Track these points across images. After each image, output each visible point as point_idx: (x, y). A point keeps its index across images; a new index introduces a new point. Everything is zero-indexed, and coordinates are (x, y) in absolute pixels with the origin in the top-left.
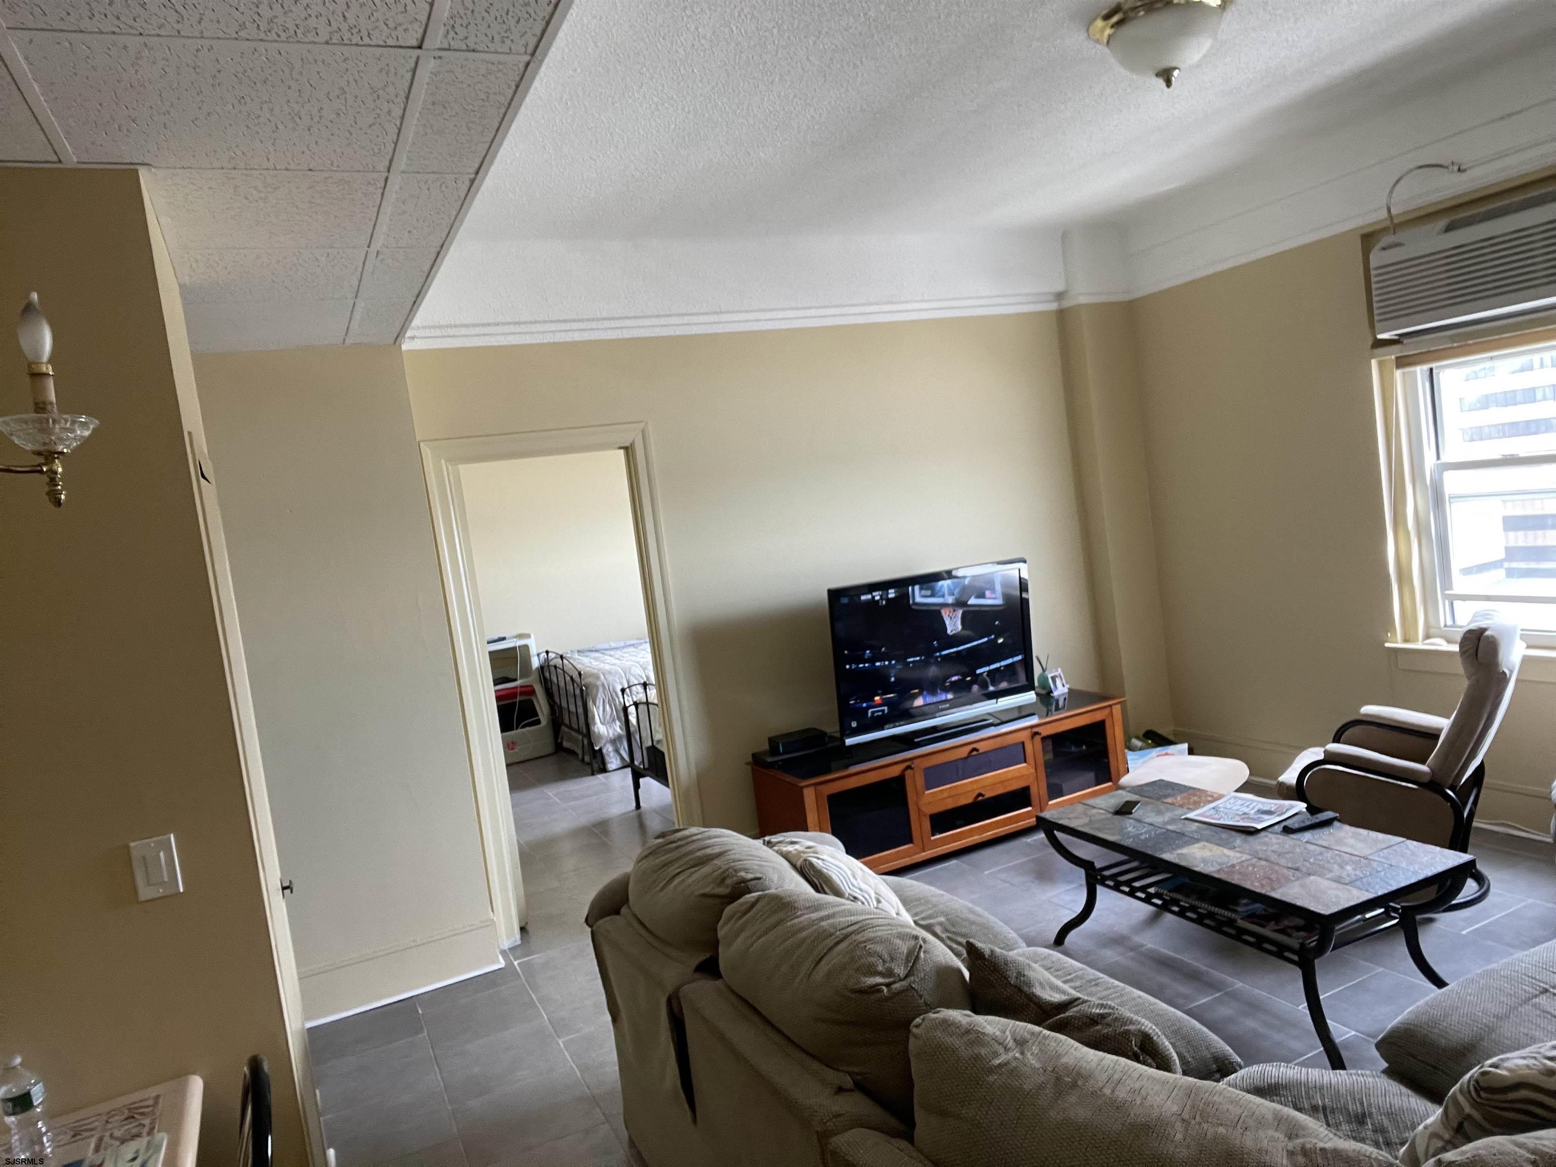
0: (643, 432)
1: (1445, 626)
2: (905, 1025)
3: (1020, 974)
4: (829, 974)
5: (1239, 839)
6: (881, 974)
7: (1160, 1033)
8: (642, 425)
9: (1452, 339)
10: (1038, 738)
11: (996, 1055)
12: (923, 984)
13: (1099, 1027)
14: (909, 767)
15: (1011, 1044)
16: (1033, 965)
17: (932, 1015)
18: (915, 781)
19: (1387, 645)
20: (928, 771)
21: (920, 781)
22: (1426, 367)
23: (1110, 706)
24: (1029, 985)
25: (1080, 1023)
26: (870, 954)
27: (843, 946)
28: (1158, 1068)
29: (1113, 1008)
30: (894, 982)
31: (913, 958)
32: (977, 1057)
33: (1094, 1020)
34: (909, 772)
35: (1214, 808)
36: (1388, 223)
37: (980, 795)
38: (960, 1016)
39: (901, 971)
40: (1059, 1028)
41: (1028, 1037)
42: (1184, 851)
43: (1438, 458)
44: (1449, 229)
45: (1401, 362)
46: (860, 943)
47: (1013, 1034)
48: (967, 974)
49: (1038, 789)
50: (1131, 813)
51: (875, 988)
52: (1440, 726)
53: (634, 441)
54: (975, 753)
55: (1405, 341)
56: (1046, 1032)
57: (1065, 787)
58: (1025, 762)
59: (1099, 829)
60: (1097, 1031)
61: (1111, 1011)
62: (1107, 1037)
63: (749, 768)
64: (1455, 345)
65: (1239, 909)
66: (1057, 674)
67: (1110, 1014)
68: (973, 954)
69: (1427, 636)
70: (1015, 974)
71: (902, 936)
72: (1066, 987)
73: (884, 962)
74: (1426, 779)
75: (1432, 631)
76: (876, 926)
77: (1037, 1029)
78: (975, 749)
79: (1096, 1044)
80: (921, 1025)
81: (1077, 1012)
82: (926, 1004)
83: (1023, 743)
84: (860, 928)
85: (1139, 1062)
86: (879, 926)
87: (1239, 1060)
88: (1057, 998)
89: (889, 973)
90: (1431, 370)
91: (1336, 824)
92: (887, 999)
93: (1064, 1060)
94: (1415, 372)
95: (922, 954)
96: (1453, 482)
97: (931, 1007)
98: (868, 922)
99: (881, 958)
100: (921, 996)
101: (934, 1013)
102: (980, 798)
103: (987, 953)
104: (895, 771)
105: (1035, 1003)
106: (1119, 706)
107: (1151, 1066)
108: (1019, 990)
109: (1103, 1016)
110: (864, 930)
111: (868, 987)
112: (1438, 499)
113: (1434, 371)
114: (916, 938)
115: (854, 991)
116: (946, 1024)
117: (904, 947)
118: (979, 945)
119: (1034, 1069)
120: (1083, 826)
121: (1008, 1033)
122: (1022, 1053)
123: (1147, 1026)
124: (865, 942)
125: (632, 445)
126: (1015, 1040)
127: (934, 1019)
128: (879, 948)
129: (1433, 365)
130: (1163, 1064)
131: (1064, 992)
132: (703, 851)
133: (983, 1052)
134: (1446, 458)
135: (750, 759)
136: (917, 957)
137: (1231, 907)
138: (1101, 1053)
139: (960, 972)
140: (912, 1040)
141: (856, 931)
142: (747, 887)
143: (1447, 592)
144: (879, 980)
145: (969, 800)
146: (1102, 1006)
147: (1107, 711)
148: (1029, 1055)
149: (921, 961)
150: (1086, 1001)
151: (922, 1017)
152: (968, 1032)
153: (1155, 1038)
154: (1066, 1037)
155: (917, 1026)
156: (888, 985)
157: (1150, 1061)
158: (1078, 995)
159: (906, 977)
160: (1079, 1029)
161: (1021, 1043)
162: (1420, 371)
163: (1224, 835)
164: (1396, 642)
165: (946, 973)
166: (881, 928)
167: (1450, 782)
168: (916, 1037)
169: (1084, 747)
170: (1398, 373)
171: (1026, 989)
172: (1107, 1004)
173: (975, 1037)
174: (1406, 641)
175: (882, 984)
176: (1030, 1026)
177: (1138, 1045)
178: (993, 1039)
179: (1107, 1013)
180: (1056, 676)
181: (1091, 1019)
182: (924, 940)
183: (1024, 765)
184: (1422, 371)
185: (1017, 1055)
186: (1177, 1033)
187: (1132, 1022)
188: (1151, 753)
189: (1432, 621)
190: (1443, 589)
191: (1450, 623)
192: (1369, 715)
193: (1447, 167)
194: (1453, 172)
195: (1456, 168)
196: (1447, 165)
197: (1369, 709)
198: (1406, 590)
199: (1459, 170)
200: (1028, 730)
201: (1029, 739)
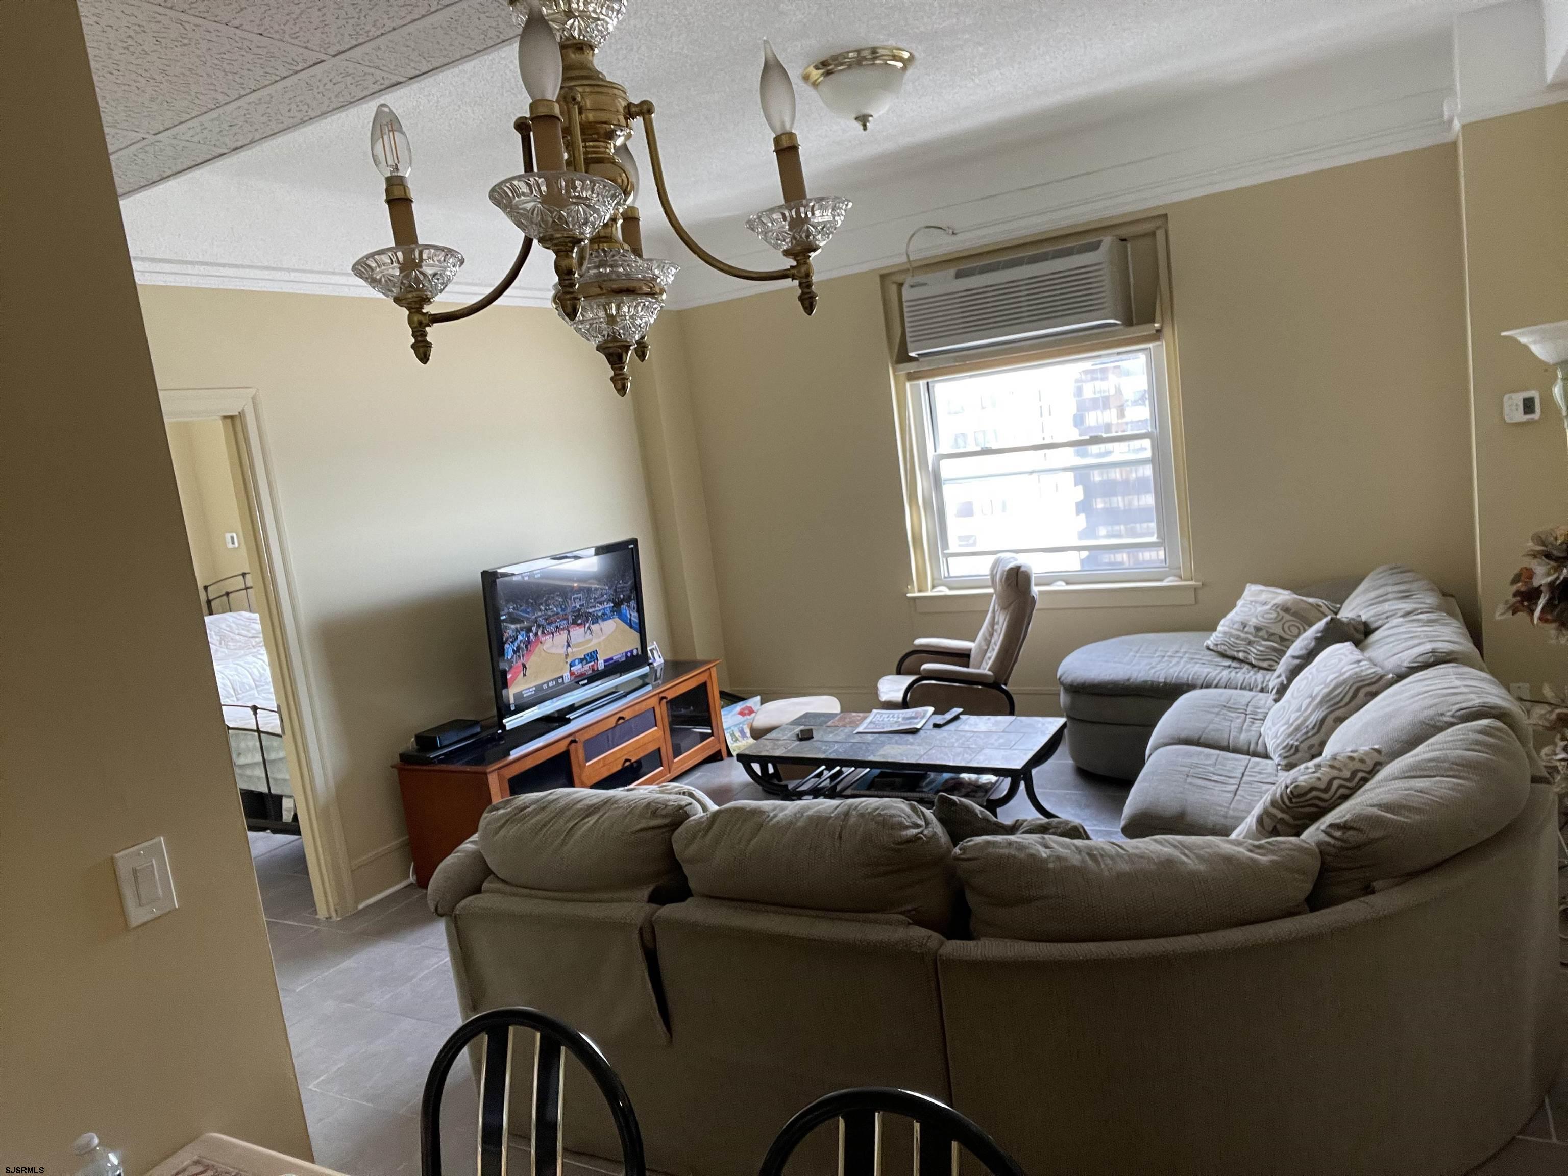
0: (254, 399)
1: (945, 578)
5: (910, 738)
8: (253, 391)
9: (956, 359)
10: (664, 701)
12: (938, 829)
14: (574, 741)
15: (1039, 844)
17: (969, 843)
18: (578, 753)
19: (908, 595)
20: (587, 743)
21: (581, 754)
22: (925, 381)
23: (709, 669)
30: (923, 831)
31: (919, 812)
34: (573, 745)
35: (871, 722)
36: (908, 266)
37: (627, 760)
39: (920, 822)
42: (882, 752)
43: (935, 451)
44: (958, 275)
45: (911, 377)
49: (667, 751)
50: (812, 737)
52: (969, 647)
53: (243, 410)
54: (621, 721)
55: (921, 360)
57: (683, 745)
58: (656, 726)
59: (799, 753)
63: (395, 771)
64: (957, 364)
65: (924, 790)
66: (654, 646)
68: (948, 804)
69: (933, 587)
73: (906, 818)
74: (991, 681)
75: (936, 582)
78: (621, 718)
80: (964, 852)
83: (654, 708)
89: (917, 825)
90: (928, 383)
91: (962, 717)
92: (927, 843)
94: (919, 384)
96: (948, 469)
99: (901, 817)
101: (966, 843)
102: (628, 764)
103: (958, 801)
104: (561, 748)
106: (714, 668)
112: (937, 482)
113: (930, 385)
116: (990, 843)
117: (906, 808)
120: (784, 753)
125: (241, 415)
126: (1037, 842)
127: (976, 844)
128: (892, 811)
129: (930, 380)
134: (942, 450)
136: (922, 812)
137: (917, 789)
143: (945, 552)
145: (619, 767)
147: (707, 674)
148: (1058, 849)
159: (927, 825)
162: (922, 383)
163: (897, 737)
164: (914, 592)
167: (1003, 682)
169: (691, 708)
170: (908, 385)
173: (1017, 845)
174: (920, 591)
178: (1029, 844)
180: (653, 649)
183: (656, 728)
184: (923, 383)
188: (735, 707)
189: (936, 576)
190: (943, 549)
191: (946, 575)
192: (921, 645)
193: (944, 230)
194: (948, 234)
195: (951, 231)
196: (943, 226)
197: (921, 641)
198: (919, 552)
199: (953, 233)
200: (657, 696)
201: (658, 704)
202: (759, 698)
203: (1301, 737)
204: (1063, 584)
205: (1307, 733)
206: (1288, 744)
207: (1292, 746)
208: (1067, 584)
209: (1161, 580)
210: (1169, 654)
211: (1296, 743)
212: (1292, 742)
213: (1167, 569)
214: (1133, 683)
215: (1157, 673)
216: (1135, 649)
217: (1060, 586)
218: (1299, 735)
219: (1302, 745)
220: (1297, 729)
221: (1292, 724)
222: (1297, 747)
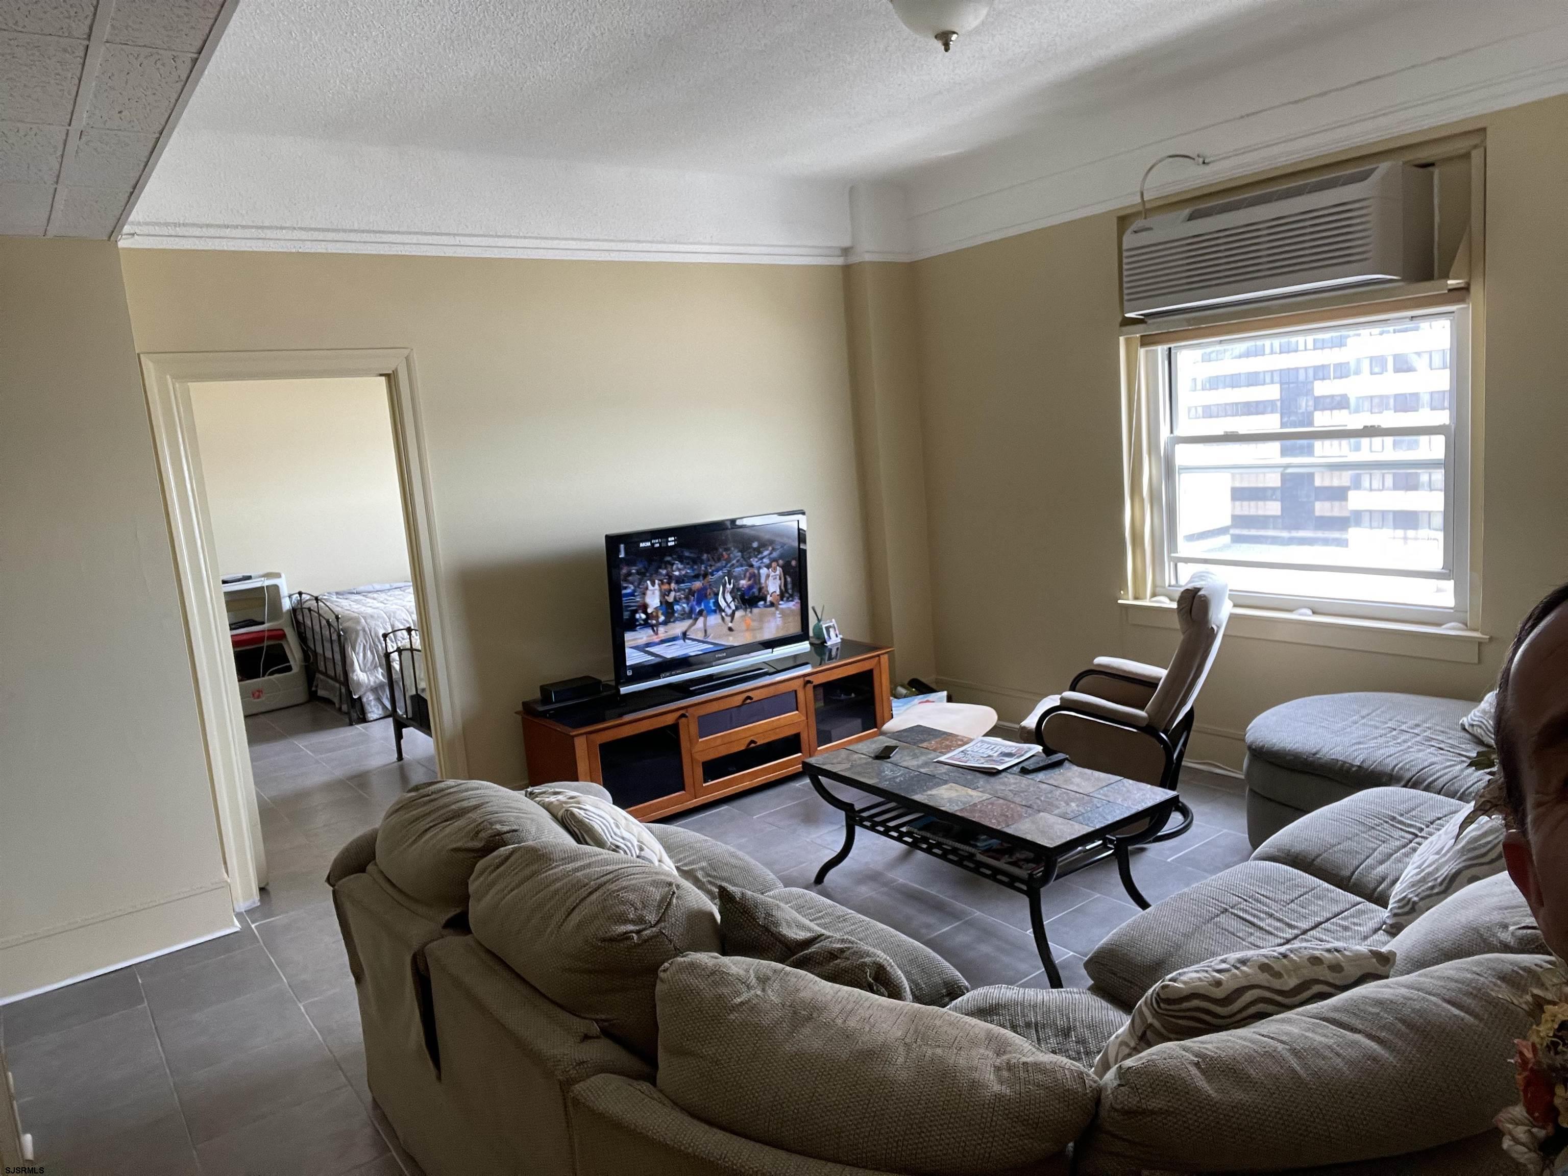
0: (407, 359)
1: (1169, 586)
2: (653, 970)
3: (768, 915)
4: (579, 925)
5: (982, 780)
6: (632, 922)
7: (893, 964)
8: (406, 352)
9: (1189, 321)
10: (809, 686)
11: (738, 994)
12: (674, 929)
13: (839, 961)
14: (683, 716)
15: (753, 981)
16: (782, 904)
17: (680, 959)
18: (689, 729)
19: (1120, 601)
20: (702, 719)
21: (694, 728)
22: (1166, 347)
23: (878, 656)
24: (777, 924)
25: (821, 959)
26: (623, 903)
27: (594, 897)
28: (889, 997)
29: (852, 943)
30: (644, 929)
31: (665, 904)
32: (720, 997)
33: (833, 955)
34: (683, 719)
35: (962, 752)
36: (1141, 208)
37: (753, 742)
38: (707, 958)
39: (652, 918)
40: (799, 964)
41: (770, 974)
42: (934, 792)
43: (1172, 432)
44: (1191, 218)
45: (1146, 341)
46: (614, 892)
47: (756, 972)
48: (718, 917)
49: (808, 736)
50: (889, 757)
51: (626, 936)
52: (1159, 675)
53: (396, 369)
54: (749, 701)
55: (1150, 321)
56: (788, 968)
57: (833, 733)
58: (797, 710)
59: (859, 774)
60: (836, 964)
61: (850, 945)
62: (845, 971)
63: (519, 718)
65: (979, 844)
66: (831, 624)
67: (849, 948)
68: (724, 897)
69: (1154, 595)
70: (763, 915)
71: (655, 884)
72: (812, 925)
73: (636, 909)
74: (1144, 724)
75: (1158, 590)
76: (631, 875)
77: (780, 966)
78: (749, 698)
79: (833, 978)
80: (669, 970)
81: (819, 947)
82: (676, 949)
83: (796, 691)
84: (615, 877)
85: (872, 991)
86: (634, 874)
87: (967, 984)
88: (802, 935)
89: (641, 920)
90: (1170, 349)
91: (1067, 764)
92: (637, 945)
93: (802, 994)
94: (1157, 350)
95: (674, 901)
96: (1184, 455)
97: (679, 952)
98: (623, 870)
99: (632, 905)
100: (670, 941)
101: (682, 957)
102: (753, 745)
103: (738, 896)
104: (669, 720)
105: (780, 941)
106: (886, 656)
107: (882, 995)
108: (767, 929)
109: (842, 951)
110: (618, 880)
111: (618, 935)
112: (1169, 470)
113: (1173, 351)
114: (670, 884)
115: (604, 940)
116: (693, 966)
117: (657, 894)
118: (731, 888)
119: (774, 1006)
120: (844, 770)
121: (751, 971)
122: (763, 990)
123: (881, 958)
124: (618, 891)
125: (395, 372)
126: (758, 978)
127: (681, 963)
128: (632, 896)
129: (1172, 346)
130: (895, 992)
131: (810, 930)
132: (458, 805)
133: (726, 991)
134: (1178, 433)
135: (520, 708)
136: (669, 904)
138: (837, 986)
139: (712, 915)
140: (659, 987)
141: (610, 880)
142: (503, 839)
143: (1173, 555)
144: (631, 927)
145: (743, 748)
146: (843, 941)
147: (876, 660)
148: (769, 992)
149: (673, 907)
150: (829, 937)
151: (670, 962)
152: (713, 973)
153: (888, 968)
154: (806, 973)
155: (664, 971)
156: (638, 932)
157: (883, 990)
158: (823, 931)
159: (658, 922)
160: (820, 964)
161: (763, 980)
162: (1161, 350)
163: (970, 776)
164: (1128, 599)
165: (701, 917)
166: (635, 876)
167: (1163, 728)
168: (662, 981)
169: (853, 695)
170: (1142, 352)
171: (773, 929)
172: (847, 939)
173: (717, 976)
174: (1136, 598)
175: (632, 932)
176: (773, 964)
177: (873, 975)
178: (737, 979)
179: (846, 948)
180: (830, 627)
181: (831, 954)
182: (678, 887)
183: (797, 712)
184: (1163, 350)
185: (759, 993)
186: (912, 962)
187: (868, 955)
188: (913, 700)
189: (1159, 583)
190: (1169, 552)
191: (1173, 582)
192: (1099, 665)
193: (1194, 159)
194: (1198, 165)
195: (1201, 160)
196: (1193, 157)
197: (1101, 660)
198: (1138, 552)
199: (1204, 163)
200: (802, 679)
201: (802, 686)
202: (945, 693)
203: (1423, 891)
204: (1309, 612)
205: (1432, 888)
206: (1405, 897)
207: (1410, 900)
208: (1314, 613)
209: (1439, 625)
210: (1404, 727)
211: (1416, 899)
212: (1410, 896)
213: (1452, 611)
214: (1320, 758)
215: (1356, 754)
216: (1364, 712)
217: (1305, 615)
218: (1423, 888)
219: (1421, 904)
220: (1423, 880)
221: (1423, 870)
222: (1415, 903)
